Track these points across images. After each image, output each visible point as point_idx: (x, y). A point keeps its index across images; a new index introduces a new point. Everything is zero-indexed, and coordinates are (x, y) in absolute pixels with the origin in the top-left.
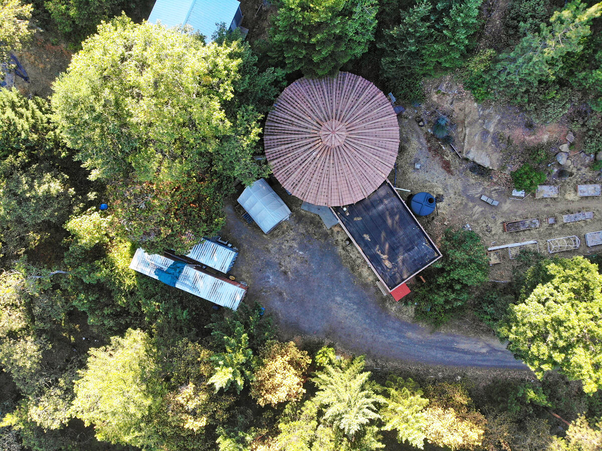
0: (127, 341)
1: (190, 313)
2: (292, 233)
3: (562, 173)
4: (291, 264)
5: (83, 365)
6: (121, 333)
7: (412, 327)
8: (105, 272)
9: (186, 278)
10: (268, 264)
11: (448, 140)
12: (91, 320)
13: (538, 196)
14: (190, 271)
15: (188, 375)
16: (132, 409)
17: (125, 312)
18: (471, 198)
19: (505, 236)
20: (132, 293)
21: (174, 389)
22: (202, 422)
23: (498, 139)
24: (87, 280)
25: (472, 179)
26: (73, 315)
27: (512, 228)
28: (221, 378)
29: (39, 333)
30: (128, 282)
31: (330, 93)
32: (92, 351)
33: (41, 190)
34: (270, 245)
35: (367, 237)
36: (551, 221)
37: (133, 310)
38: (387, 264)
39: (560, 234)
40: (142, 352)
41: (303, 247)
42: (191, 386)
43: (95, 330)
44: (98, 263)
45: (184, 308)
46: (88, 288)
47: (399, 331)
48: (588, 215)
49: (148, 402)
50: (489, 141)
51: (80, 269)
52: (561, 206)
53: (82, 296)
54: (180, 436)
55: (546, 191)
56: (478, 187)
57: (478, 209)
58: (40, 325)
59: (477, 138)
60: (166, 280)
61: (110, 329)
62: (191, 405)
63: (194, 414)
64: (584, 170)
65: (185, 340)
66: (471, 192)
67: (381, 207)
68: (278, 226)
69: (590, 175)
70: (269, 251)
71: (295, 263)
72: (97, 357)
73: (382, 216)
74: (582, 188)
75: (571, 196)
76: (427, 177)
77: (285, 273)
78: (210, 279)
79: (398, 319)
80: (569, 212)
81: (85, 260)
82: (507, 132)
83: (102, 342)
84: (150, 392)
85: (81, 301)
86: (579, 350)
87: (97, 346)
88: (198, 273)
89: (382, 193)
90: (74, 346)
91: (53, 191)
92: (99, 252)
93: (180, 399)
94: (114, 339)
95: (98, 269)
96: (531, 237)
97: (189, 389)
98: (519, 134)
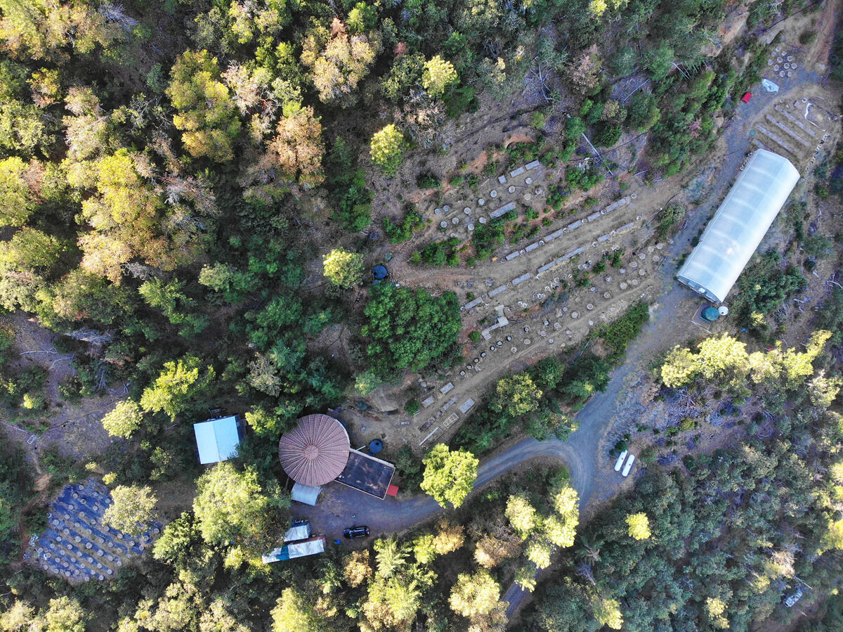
0: (284, 598)
1: (304, 565)
2: (329, 495)
3: (430, 389)
4: (338, 510)
5: (272, 621)
6: (280, 595)
7: (416, 500)
8: (253, 573)
9: (292, 551)
10: (327, 517)
11: (370, 408)
12: (262, 599)
13: (426, 406)
14: (291, 547)
15: (316, 595)
16: (301, 622)
17: (275, 584)
18: (398, 426)
19: (423, 433)
20: (272, 573)
21: (315, 604)
22: (335, 610)
23: (389, 397)
24: (248, 582)
25: (392, 417)
26: (252, 602)
27: (424, 428)
28: (327, 588)
29: (242, 621)
30: (267, 570)
31: (299, 432)
32: (272, 612)
33: (207, 560)
34: (322, 508)
35: (358, 482)
36: (439, 413)
37: (278, 581)
38: (375, 487)
39: (447, 417)
40: (293, 598)
41: (338, 498)
42: (320, 599)
43: (267, 602)
44: (248, 571)
45: (300, 566)
46: (251, 585)
47: (411, 506)
48: (454, 399)
49: (306, 615)
50: (385, 399)
51: (242, 579)
52: (440, 403)
53: (251, 591)
54: (331, 622)
55: (428, 402)
56: (397, 419)
57: (404, 429)
58: (241, 617)
59: (380, 402)
60: (284, 558)
61: (274, 597)
62: (325, 606)
63: (329, 608)
64: (438, 382)
65: (307, 581)
66: (396, 424)
67: (356, 464)
68: (319, 497)
69: (442, 382)
70: (323, 511)
71: (340, 508)
72: (276, 613)
73: (359, 468)
74: (442, 390)
75: (440, 397)
76: (372, 429)
77: (338, 516)
78: (302, 545)
79: (406, 501)
80: (445, 403)
81: (241, 574)
82: (390, 392)
83: (273, 605)
84: (305, 611)
85: (252, 593)
86: (447, 492)
87: (273, 609)
88: (296, 546)
89: (352, 457)
90: (261, 618)
91: (211, 556)
92: (245, 565)
93: (318, 606)
94: (278, 600)
95: (250, 573)
96: (435, 426)
97: (320, 600)
98: (396, 389)
